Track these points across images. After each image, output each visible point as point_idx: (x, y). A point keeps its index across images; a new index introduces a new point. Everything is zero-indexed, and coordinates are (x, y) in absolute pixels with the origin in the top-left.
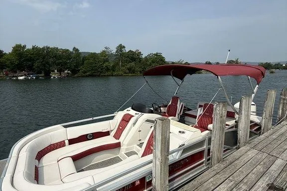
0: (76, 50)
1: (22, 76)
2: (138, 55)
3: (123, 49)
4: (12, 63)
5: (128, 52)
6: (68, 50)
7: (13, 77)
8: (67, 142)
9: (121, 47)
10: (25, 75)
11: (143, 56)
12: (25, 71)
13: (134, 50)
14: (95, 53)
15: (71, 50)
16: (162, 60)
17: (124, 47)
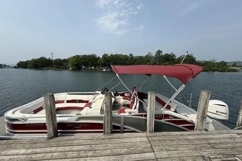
0: (131, 55)
1: (104, 69)
2: (172, 57)
3: (161, 53)
4: (102, 63)
5: (165, 55)
6: (127, 56)
7: (101, 69)
8: (65, 101)
9: (159, 52)
10: (106, 69)
11: (177, 57)
12: (106, 67)
13: (169, 54)
14: (142, 57)
15: (128, 55)
16: (192, 60)
17: (161, 52)
